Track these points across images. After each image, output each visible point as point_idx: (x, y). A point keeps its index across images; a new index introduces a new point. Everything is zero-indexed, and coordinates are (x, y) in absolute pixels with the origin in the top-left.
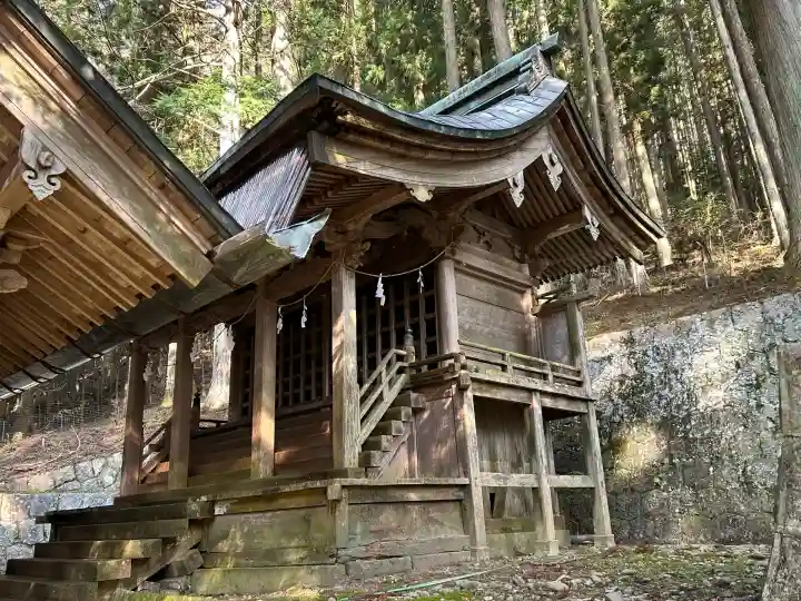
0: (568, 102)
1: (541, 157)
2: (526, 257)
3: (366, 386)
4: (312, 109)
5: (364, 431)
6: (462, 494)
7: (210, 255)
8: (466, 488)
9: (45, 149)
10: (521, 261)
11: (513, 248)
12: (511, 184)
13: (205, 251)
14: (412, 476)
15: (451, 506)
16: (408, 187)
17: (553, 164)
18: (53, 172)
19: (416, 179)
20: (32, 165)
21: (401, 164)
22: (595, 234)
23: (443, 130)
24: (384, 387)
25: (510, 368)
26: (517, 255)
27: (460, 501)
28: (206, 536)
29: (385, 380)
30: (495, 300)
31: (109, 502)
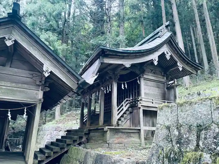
0: (172, 38)
1: (164, 52)
2: (165, 75)
3: (119, 107)
4: (100, 52)
5: (118, 116)
6: (139, 131)
7: (78, 84)
8: (140, 130)
9: (47, 68)
10: (164, 76)
11: (162, 73)
12: (154, 60)
13: (77, 83)
14: (130, 127)
15: (137, 134)
16: (124, 65)
17: (168, 53)
18: (48, 72)
19: (126, 63)
20: (45, 71)
21: (122, 60)
22: (181, 69)
23: (132, 52)
24: (124, 107)
25: (154, 103)
26: (163, 74)
27: (139, 132)
28: (88, 136)
29: (124, 105)
30: (156, 86)
31: (78, 129)
